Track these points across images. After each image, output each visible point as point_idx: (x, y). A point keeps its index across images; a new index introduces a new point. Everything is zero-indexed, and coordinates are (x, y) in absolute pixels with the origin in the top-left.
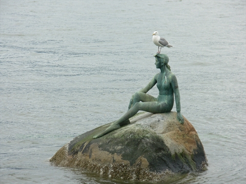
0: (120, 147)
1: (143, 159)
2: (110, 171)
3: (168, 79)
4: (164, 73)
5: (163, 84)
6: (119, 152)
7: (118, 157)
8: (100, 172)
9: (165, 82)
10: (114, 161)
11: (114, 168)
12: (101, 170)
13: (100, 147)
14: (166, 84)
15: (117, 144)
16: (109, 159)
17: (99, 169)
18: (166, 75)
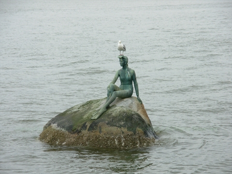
0: (123, 123)
1: (139, 129)
2: (122, 140)
3: (130, 73)
4: (127, 70)
5: (127, 77)
6: (124, 126)
7: (125, 130)
8: (115, 141)
9: (128, 75)
10: (123, 133)
11: (125, 137)
12: (115, 140)
13: (108, 124)
14: (130, 77)
15: (120, 120)
16: (119, 132)
17: (113, 139)
18: (128, 70)
